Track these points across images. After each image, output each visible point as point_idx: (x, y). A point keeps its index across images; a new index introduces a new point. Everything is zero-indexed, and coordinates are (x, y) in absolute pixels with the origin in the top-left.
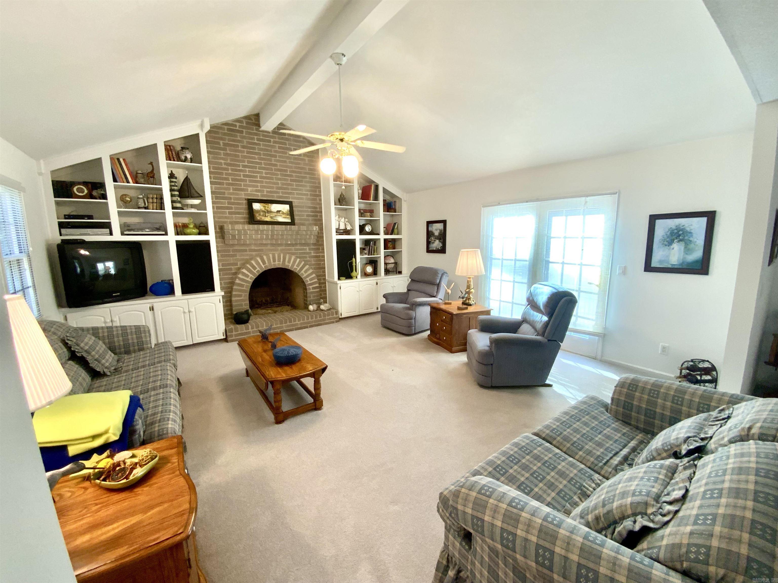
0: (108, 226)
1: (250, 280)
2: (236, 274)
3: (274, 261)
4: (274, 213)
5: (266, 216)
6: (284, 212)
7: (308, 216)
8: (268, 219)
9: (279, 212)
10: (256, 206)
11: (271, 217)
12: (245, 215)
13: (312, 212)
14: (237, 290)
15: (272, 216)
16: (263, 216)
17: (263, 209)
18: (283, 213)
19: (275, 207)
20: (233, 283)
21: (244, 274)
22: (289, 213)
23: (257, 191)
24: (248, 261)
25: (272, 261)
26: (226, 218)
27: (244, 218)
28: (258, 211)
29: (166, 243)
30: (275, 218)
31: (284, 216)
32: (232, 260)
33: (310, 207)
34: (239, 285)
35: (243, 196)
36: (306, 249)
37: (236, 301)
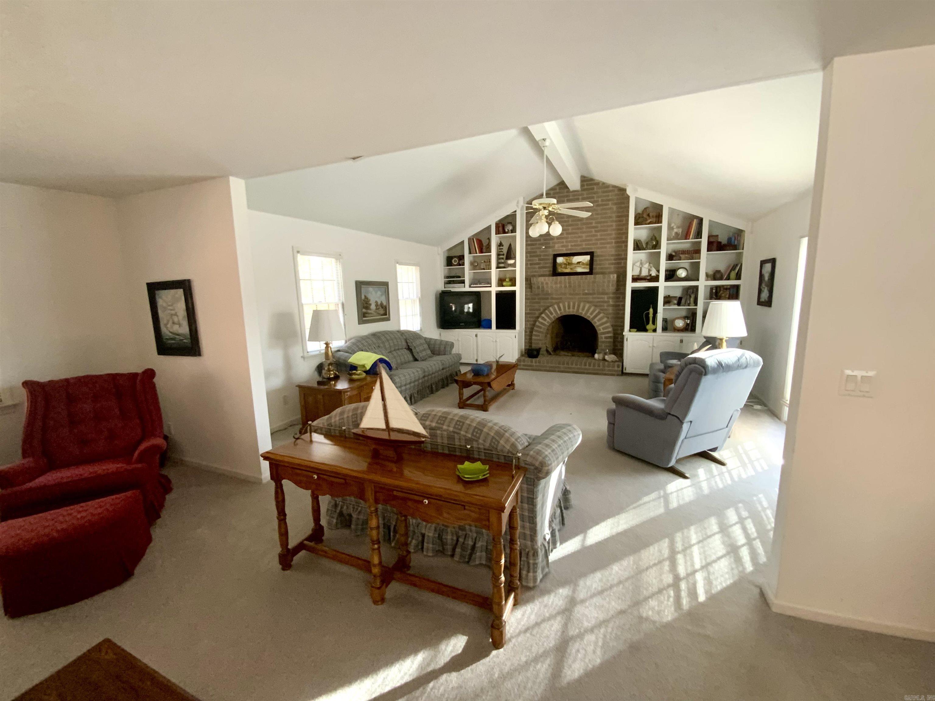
0: (463, 282)
1: (547, 324)
2: (538, 317)
3: (569, 308)
4: (575, 264)
5: (566, 268)
6: (584, 262)
7: (610, 264)
8: (568, 271)
9: (579, 263)
10: (560, 260)
11: (571, 269)
12: (548, 269)
13: (615, 260)
14: (537, 331)
15: (572, 267)
16: (564, 268)
17: (565, 261)
18: (583, 264)
19: (576, 259)
20: (534, 325)
21: (543, 318)
22: (589, 263)
23: (563, 246)
24: (547, 308)
25: (567, 309)
26: (535, 272)
27: (550, 271)
28: (561, 264)
29: (489, 293)
30: (575, 269)
31: (583, 266)
32: (537, 306)
33: (612, 255)
34: (538, 327)
35: (551, 252)
36: (604, 298)
37: (535, 340)
